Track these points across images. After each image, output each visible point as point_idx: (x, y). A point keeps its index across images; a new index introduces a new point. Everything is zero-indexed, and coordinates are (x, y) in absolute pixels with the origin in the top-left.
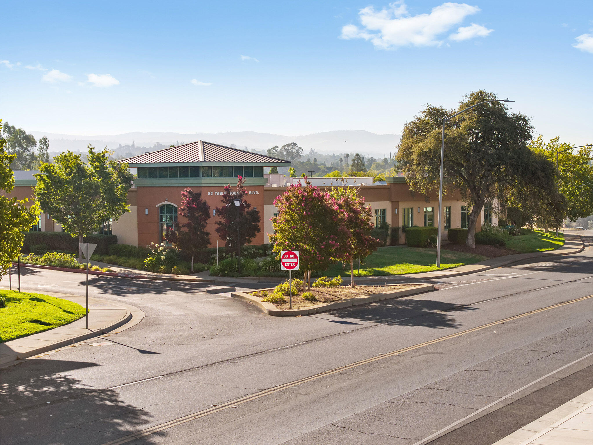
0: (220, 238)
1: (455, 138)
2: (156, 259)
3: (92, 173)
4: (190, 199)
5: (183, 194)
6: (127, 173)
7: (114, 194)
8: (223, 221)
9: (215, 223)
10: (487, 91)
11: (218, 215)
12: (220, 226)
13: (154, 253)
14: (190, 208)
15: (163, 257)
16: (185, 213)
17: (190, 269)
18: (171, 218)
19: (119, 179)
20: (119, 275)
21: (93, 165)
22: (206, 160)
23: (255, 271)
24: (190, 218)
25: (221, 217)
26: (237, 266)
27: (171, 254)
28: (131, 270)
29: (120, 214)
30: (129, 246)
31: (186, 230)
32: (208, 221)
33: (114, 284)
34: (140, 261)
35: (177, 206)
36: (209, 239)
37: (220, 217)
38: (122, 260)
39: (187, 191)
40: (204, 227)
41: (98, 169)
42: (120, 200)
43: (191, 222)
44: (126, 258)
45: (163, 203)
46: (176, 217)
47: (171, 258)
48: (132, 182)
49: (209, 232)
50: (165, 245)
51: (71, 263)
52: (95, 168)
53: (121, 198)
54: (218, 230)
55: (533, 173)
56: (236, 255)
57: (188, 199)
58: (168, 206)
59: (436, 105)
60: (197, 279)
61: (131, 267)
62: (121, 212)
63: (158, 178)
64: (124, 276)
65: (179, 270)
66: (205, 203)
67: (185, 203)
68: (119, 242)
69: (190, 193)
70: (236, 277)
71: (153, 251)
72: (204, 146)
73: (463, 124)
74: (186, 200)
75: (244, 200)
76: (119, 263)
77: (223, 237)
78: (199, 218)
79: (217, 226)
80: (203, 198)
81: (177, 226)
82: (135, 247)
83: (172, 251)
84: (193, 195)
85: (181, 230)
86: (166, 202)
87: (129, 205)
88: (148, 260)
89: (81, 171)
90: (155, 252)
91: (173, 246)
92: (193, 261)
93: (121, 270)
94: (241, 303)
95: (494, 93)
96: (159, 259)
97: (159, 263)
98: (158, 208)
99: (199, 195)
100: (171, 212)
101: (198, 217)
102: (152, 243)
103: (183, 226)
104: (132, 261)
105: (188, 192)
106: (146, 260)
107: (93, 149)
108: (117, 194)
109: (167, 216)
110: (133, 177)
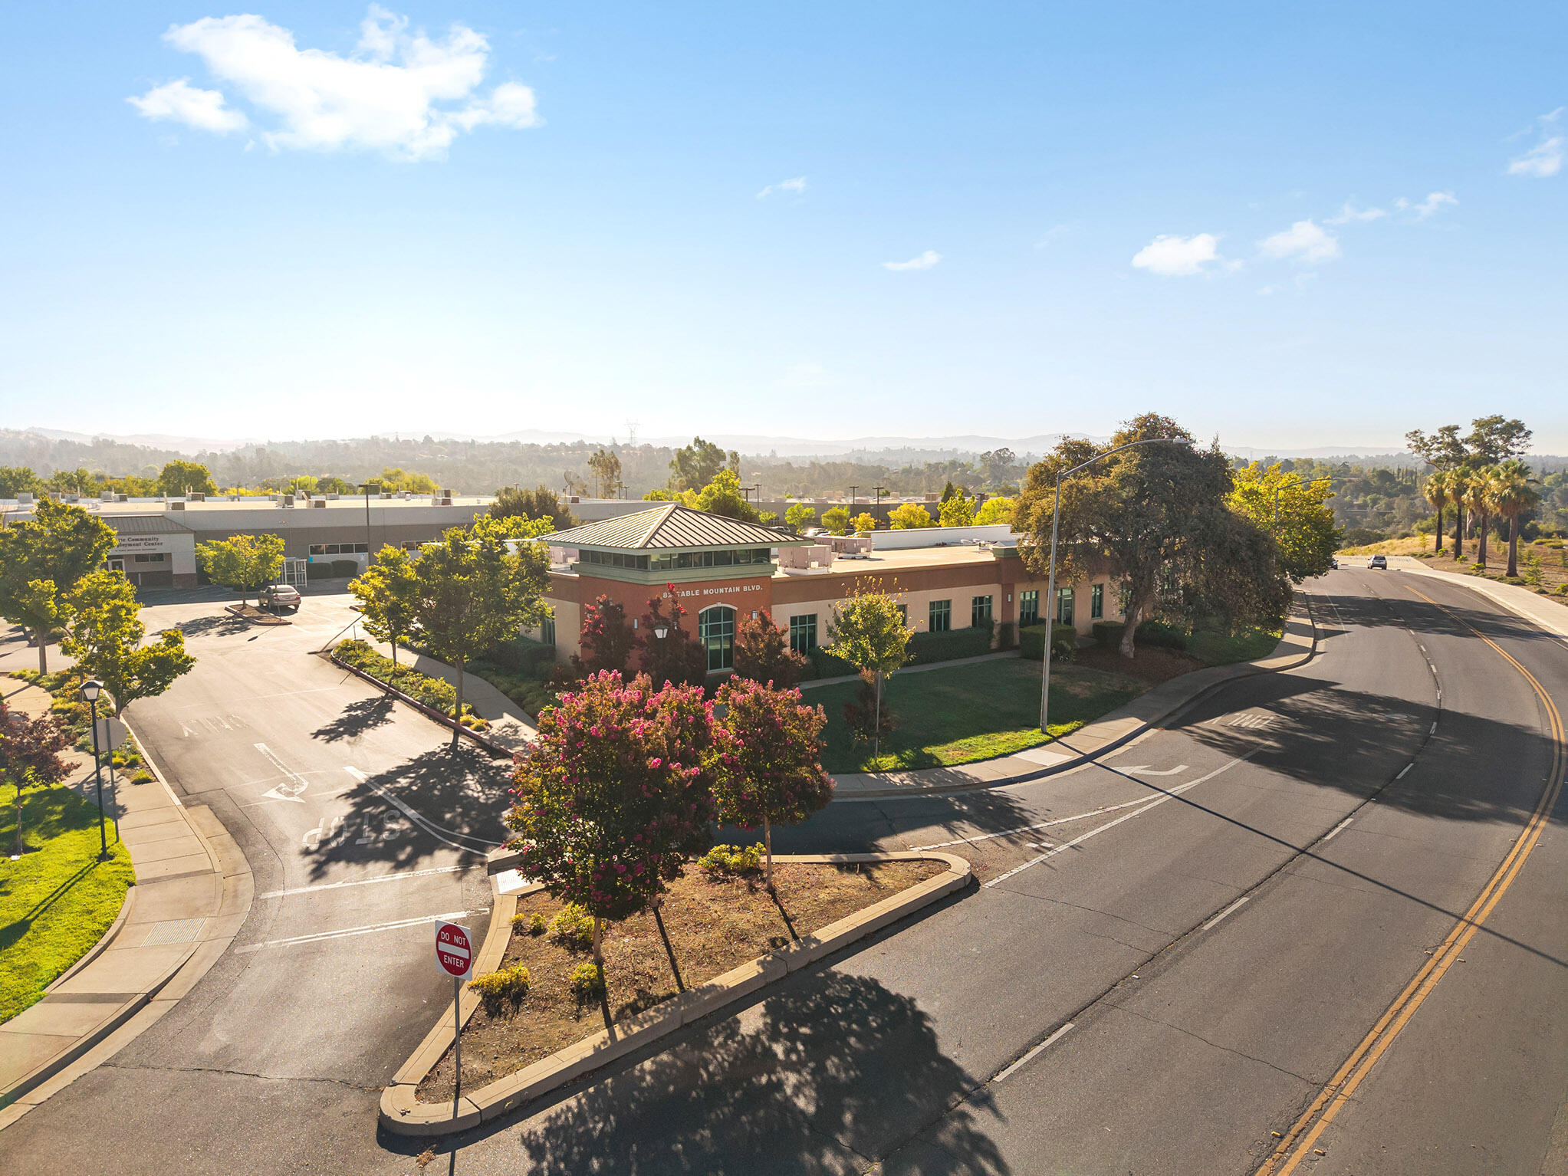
1: (1097, 494)
10: (1161, 415)
20: (486, 742)
55: (1233, 553)
59: (1077, 435)
73: (1116, 470)
93: (506, 725)
95: (1172, 417)
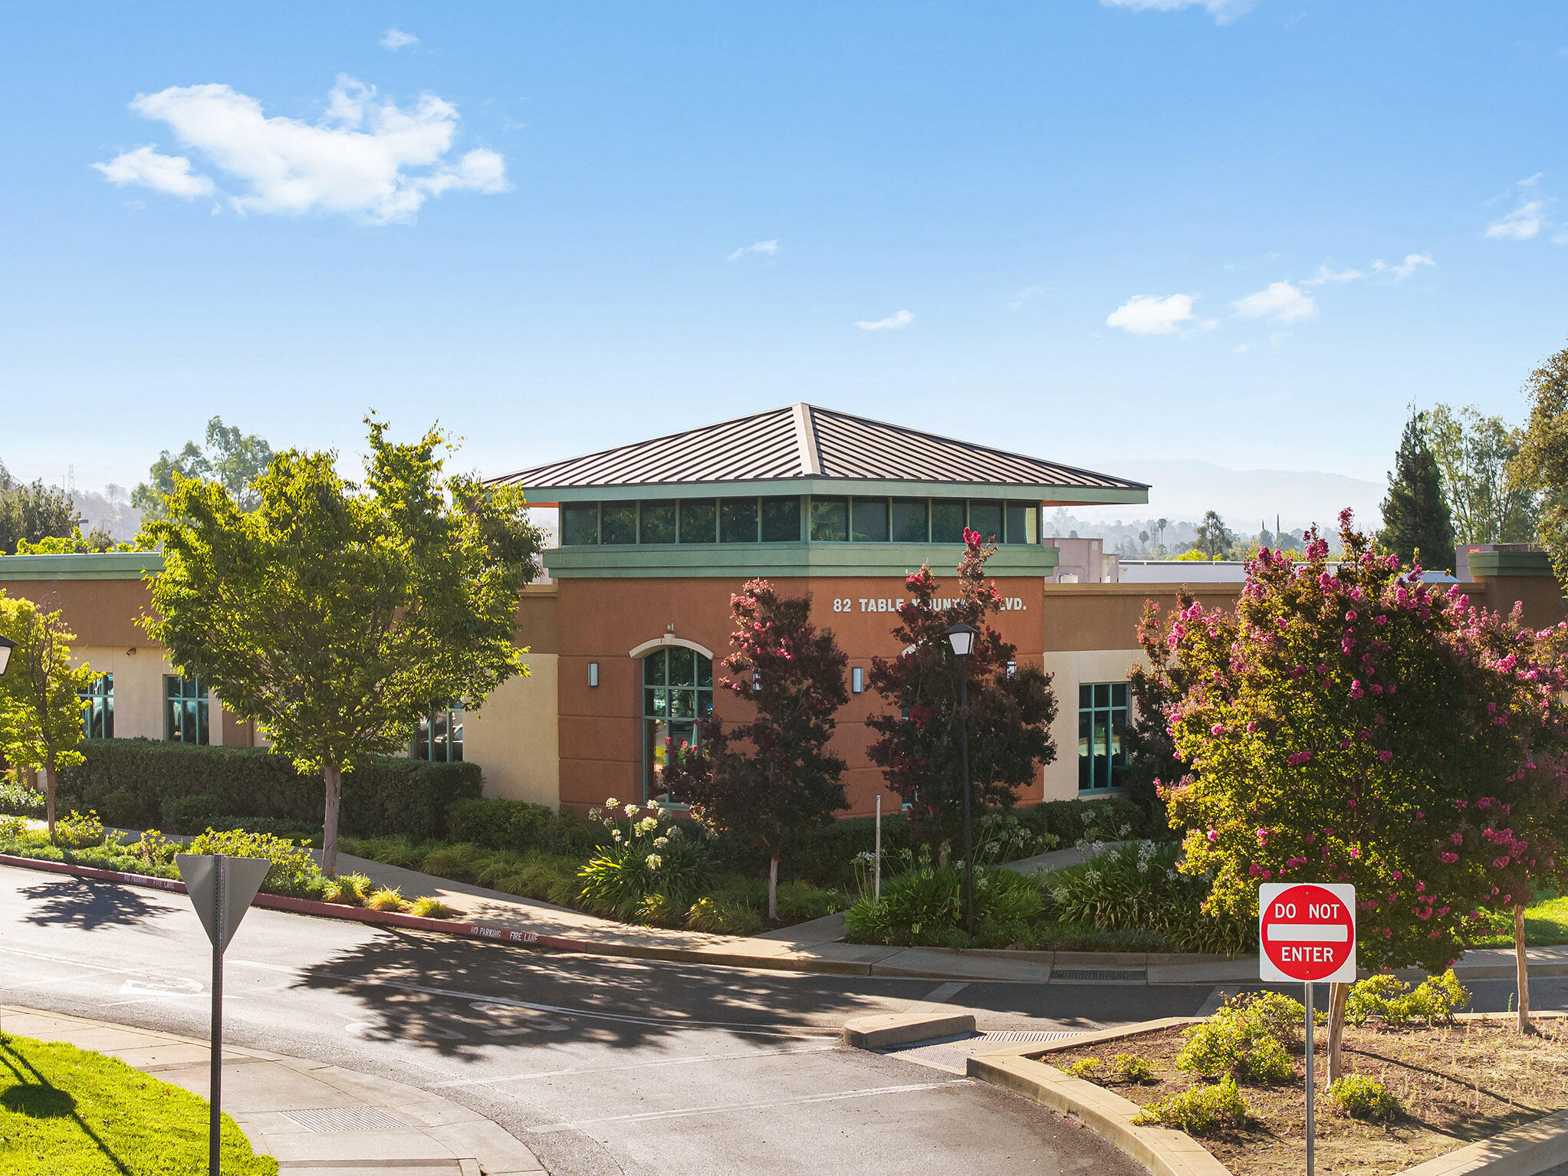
0: (888, 783)
2: (627, 863)
3: (376, 519)
4: (764, 626)
5: (737, 605)
6: (516, 524)
7: (463, 605)
8: (898, 715)
9: (868, 725)
11: (881, 691)
12: (887, 735)
13: (618, 839)
14: (766, 663)
15: (653, 860)
16: (744, 682)
17: (761, 905)
18: (685, 698)
19: (485, 548)
20: (474, 930)
21: (381, 492)
22: (828, 471)
23: (1031, 921)
24: (764, 700)
25: (892, 699)
26: (957, 903)
27: (688, 846)
28: (525, 908)
29: (488, 684)
30: (524, 806)
31: (748, 748)
32: (840, 713)
33: (442, 985)
34: (562, 871)
35: (709, 655)
36: (841, 787)
37: (887, 697)
38: (494, 863)
39: (752, 594)
40: (823, 737)
41: (400, 505)
42: (485, 629)
43: (768, 717)
44: (513, 854)
45: (655, 643)
46: (705, 698)
47: (687, 860)
48: (536, 558)
49: (841, 758)
50: (661, 810)
51: (292, 875)
52: (387, 501)
53: (492, 622)
54: (879, 754)
56: (953, 858)
57: (757, 625)
58: (675, 651)
60: (793, 956)
61: (525, 896)
62: (494, 673)
63: (638, 545)
64: (497, 934)
65: (720, 913)
66: (826, 642)
67: (746, 640)
68: (487, 792)
69: (765, 599)
70: (957, 948)
71: (614, 832)
72: (817, 421)
74: (748, 628)
75: (988, 628)
76: (483, 875)
77: (901, 783)
78: (802, 700)
79: (875, 737)
80: (817, 621)
81: (712, 732)
82: (546, 812)
83: (692, 831)
84: (778, 607)
85: (728, 752)
86: (669, 640)
87: (525, 649)
88: (592, 868)
89: (331, 511)
90: (625, 835)
91: (695, 816)
92: (773, 874)
93: (485, 908)
94: (1022, 1117)
96: (636, 867)
97: (638, 883)
98: (637, 659)
99: (804, 607)
100: (687, 678)
101: (795, 700)
102: (611, 802)
103: (738, 735)
104: (531, 869)
105: (759, 598)
106: (588, 870)
107: (385, 427)
108: (473, 605)
109: (670, 691)
110: (539, 538)
